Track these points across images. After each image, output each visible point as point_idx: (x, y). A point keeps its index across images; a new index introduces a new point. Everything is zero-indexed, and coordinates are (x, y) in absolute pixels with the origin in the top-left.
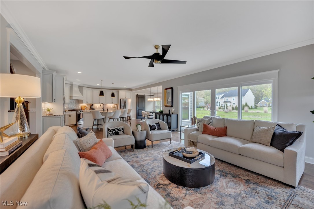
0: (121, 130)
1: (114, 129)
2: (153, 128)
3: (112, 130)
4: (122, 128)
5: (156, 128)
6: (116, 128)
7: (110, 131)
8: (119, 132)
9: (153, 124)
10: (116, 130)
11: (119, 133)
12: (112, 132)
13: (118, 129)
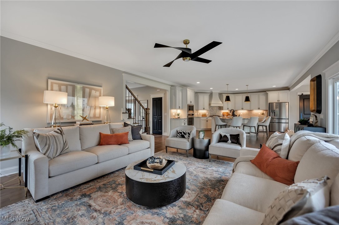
0: (187, 134)
1: (181, 132)
2: (225, 139)
3: (180, 132)
4: (188, 133)
5: (228, 141)
6: (183, 132)
7: (178, 133)
8: (185, 135)
9: (225, 134)
10: (182, 133)
11: (185, 137)
12: (179, 134)
13: (184, 133)
